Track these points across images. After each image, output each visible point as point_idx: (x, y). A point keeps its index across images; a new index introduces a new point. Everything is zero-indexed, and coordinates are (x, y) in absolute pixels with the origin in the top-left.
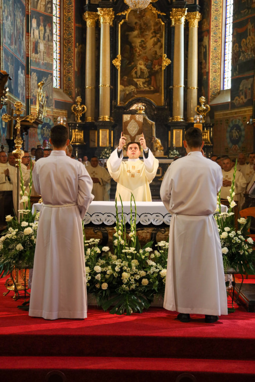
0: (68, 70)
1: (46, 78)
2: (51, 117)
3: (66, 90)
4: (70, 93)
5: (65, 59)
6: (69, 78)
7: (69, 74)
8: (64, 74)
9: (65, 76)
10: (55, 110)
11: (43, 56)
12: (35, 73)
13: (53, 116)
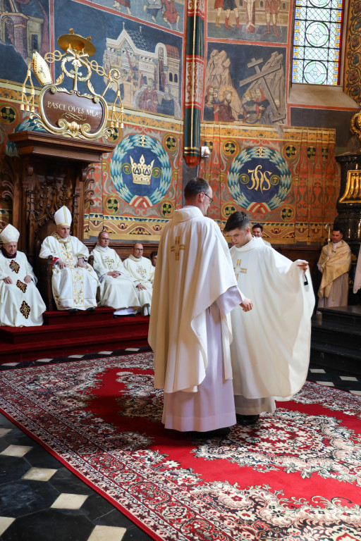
0: (356, 40)
1: (260, 61)
2: (276, 147)
3: (349, 85)
4: (355, 90)
5: (351, 16)
6: (356, 58)
7: (356, 48)
8: (348, 50)
9: (349, 54)
10: (293, 130)
11: (254, 11)
12: (223, 52)
13: (284, 142)
